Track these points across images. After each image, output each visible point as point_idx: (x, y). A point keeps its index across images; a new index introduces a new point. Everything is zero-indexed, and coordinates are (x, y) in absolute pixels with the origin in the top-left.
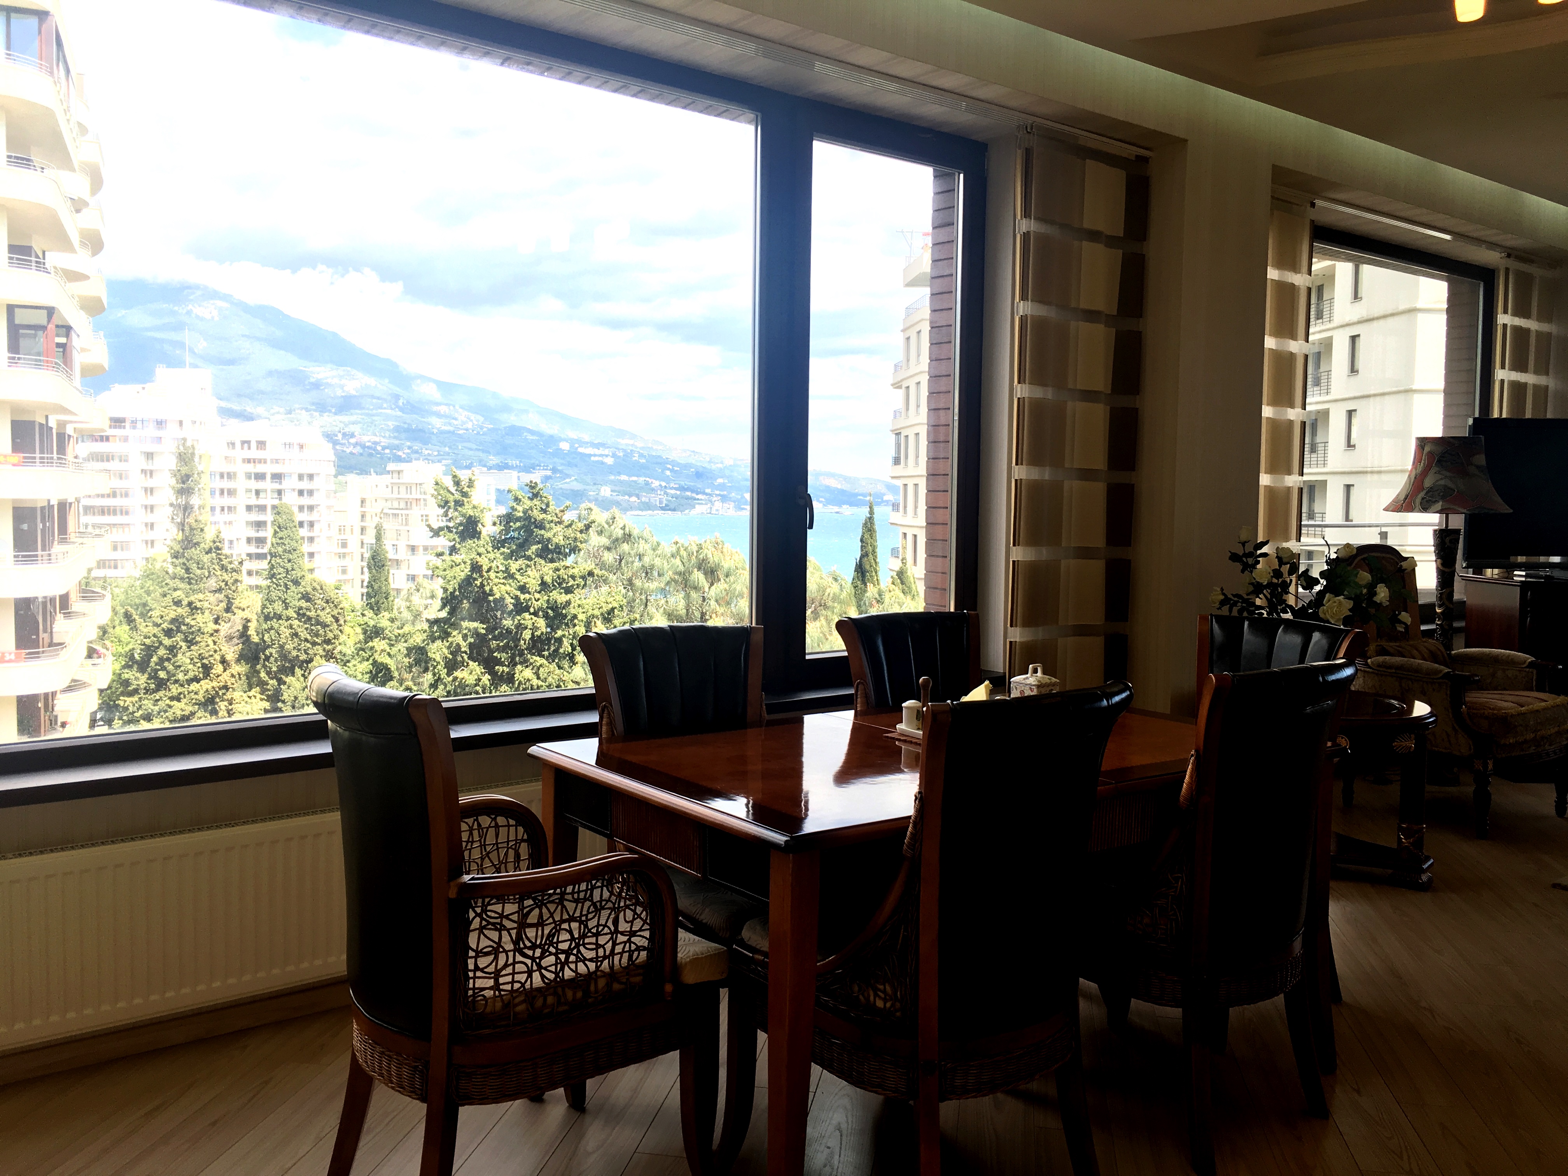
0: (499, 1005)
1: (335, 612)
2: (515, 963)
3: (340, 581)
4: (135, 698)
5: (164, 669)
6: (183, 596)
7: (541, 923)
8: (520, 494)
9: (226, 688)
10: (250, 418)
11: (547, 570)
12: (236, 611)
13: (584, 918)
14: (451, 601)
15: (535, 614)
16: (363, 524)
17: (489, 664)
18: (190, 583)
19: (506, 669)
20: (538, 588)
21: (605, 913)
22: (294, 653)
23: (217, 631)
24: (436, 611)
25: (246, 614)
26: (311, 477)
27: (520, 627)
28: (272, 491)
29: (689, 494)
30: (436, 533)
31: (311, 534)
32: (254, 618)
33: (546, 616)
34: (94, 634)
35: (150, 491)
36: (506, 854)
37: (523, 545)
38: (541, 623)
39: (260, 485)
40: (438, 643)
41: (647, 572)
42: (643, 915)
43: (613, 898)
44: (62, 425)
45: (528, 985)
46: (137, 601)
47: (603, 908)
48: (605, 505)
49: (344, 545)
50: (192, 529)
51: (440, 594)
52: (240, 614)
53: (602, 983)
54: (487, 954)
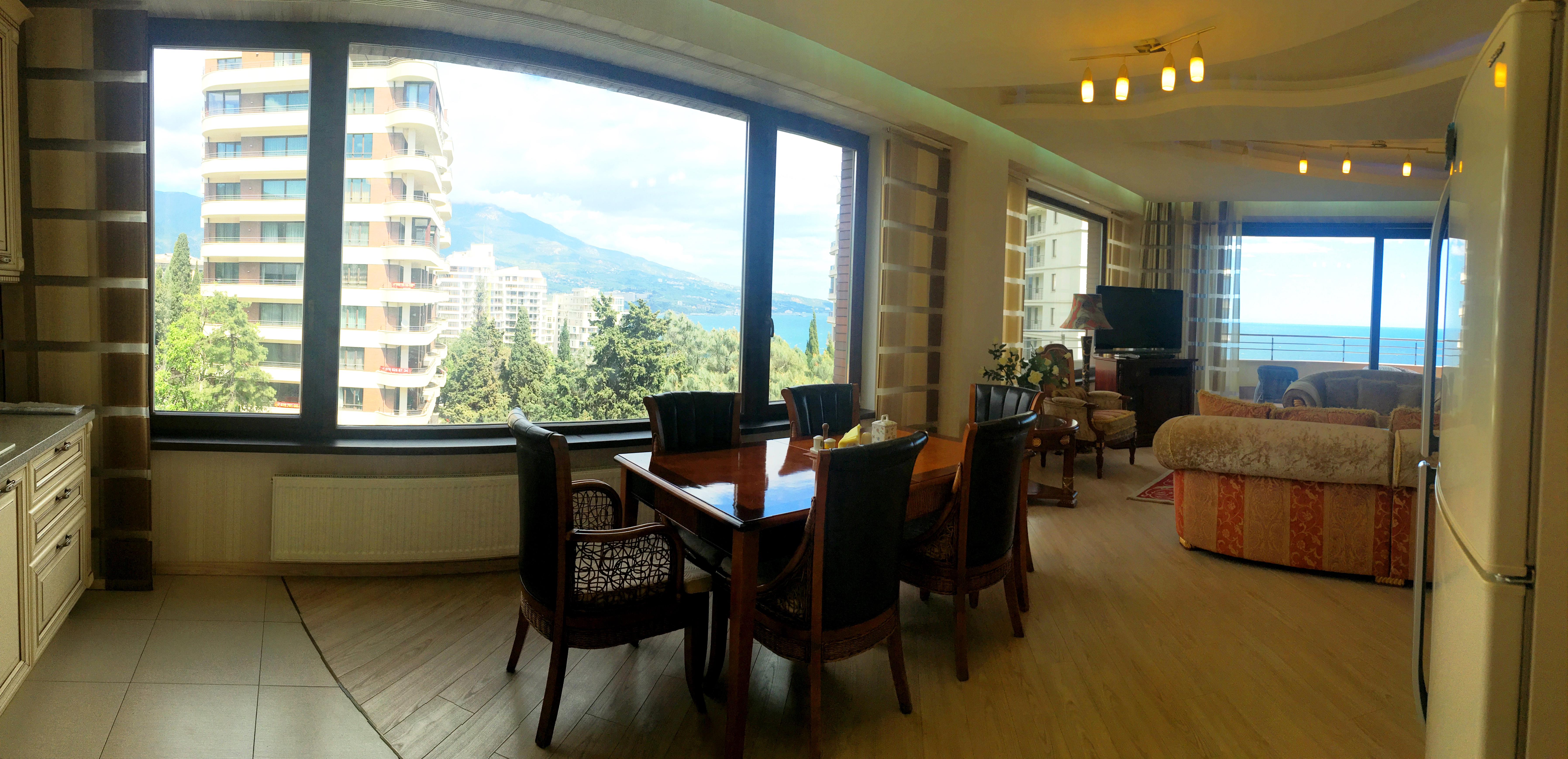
0: (590, 598)
1: (544, 359)
2: (598, 577)
3: (548, 343)
4: (455, 393)
5: (467, 381)
6: (477, 348)
7: (612, 558)
8: (634, 306)
9: (493, 391)
10: (511, 266)
11: (647, 343)
12: (499, 355)
13: (634, 557)
14: (598, 357)
15: (640, 365)
16: (559, 317)
17: (616, 389)
18: (480, 342)
19: (625, 392)
20: (642, 352)
21: (645, 554)
22: (525, 377)
23: (490, 365)
24: (590, 362)
25: (504, 357)
26: (536, 293)
27: (633, 371)
28: (519, 300)
29: (722, 305)
30: (593, 323)
31: (535, 321)
32: (507, 359)
33: (646, 366)
34: (439, 363)
35: (466, 300)
36: (601, 511)
37: (635, 331)
38: (644, 369)
39: (514, 297)
40: (592, 377)
41: (699, 345)
42: (667, 557)
43: (650, 547)
44: (431, 270)
45: (605, 590)
46: (458, 349)
47: (645, 552)
48: (679, 310)
49: (550, 326)
50: (481, 318)
51: (593, 354)
52: (501, 357)
53: (643, 591)
54: (585, 571)
